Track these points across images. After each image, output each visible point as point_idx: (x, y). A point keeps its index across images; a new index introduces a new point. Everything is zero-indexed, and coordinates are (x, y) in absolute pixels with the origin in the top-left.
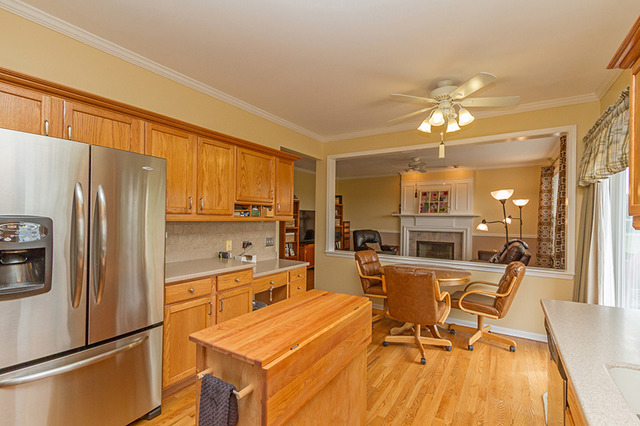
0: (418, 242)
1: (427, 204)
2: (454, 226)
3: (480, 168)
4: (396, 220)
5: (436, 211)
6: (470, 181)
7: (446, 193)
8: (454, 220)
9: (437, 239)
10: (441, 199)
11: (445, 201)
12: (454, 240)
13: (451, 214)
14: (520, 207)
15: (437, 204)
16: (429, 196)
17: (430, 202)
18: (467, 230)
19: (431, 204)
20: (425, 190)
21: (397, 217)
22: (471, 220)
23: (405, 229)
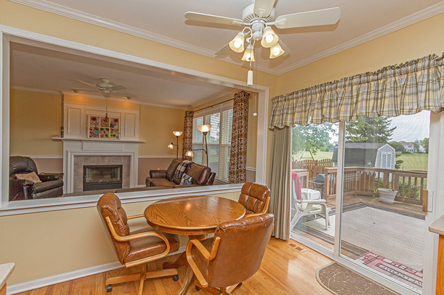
0: (85, 167)
1: (96, 129)
2: (123, 150)
3: (144, 104)
5: (106, 136)
6: (137, 112)
7: (116, 120)
8: (123, 145)
9: (106, 163)
10: (112, 126)
11: (115, 127)
12: (121, 162)
13: (122, 140)
14: (177, 137)
15: (108, 130)
16: (99, 121)
17: (100, 127)
18: (134, 153)
19: (102, 129)
20: (95, 114)
21: (60, 140)
22: (137, 145)
23: (69, 154)
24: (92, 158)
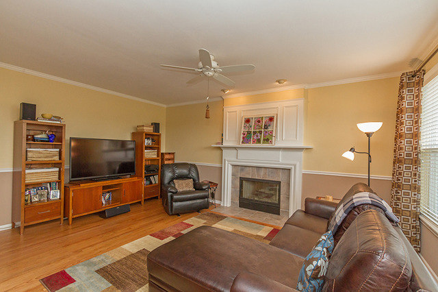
0: (242, 180)
1: (249, 133)
2: (280, 160)
3: (313, 86)
4: (218, 152)
5: (259, 141)
6: (301, 103)
7: (271, 119)
8: (281, 153)
9: (261, 176)
10: (266, 127)
11: (270, 129)
12: (280, 177)
13: (278, 145)
14: (369, 135)
15: (260, 132)
16: (253, 123)
17: (253, 130)
18: (295, 166)
19: (255, 133)
20: (248, 115)
21: (220, 148)
22: (302, 154)
23: (227, 162)
24: (248, 169)
